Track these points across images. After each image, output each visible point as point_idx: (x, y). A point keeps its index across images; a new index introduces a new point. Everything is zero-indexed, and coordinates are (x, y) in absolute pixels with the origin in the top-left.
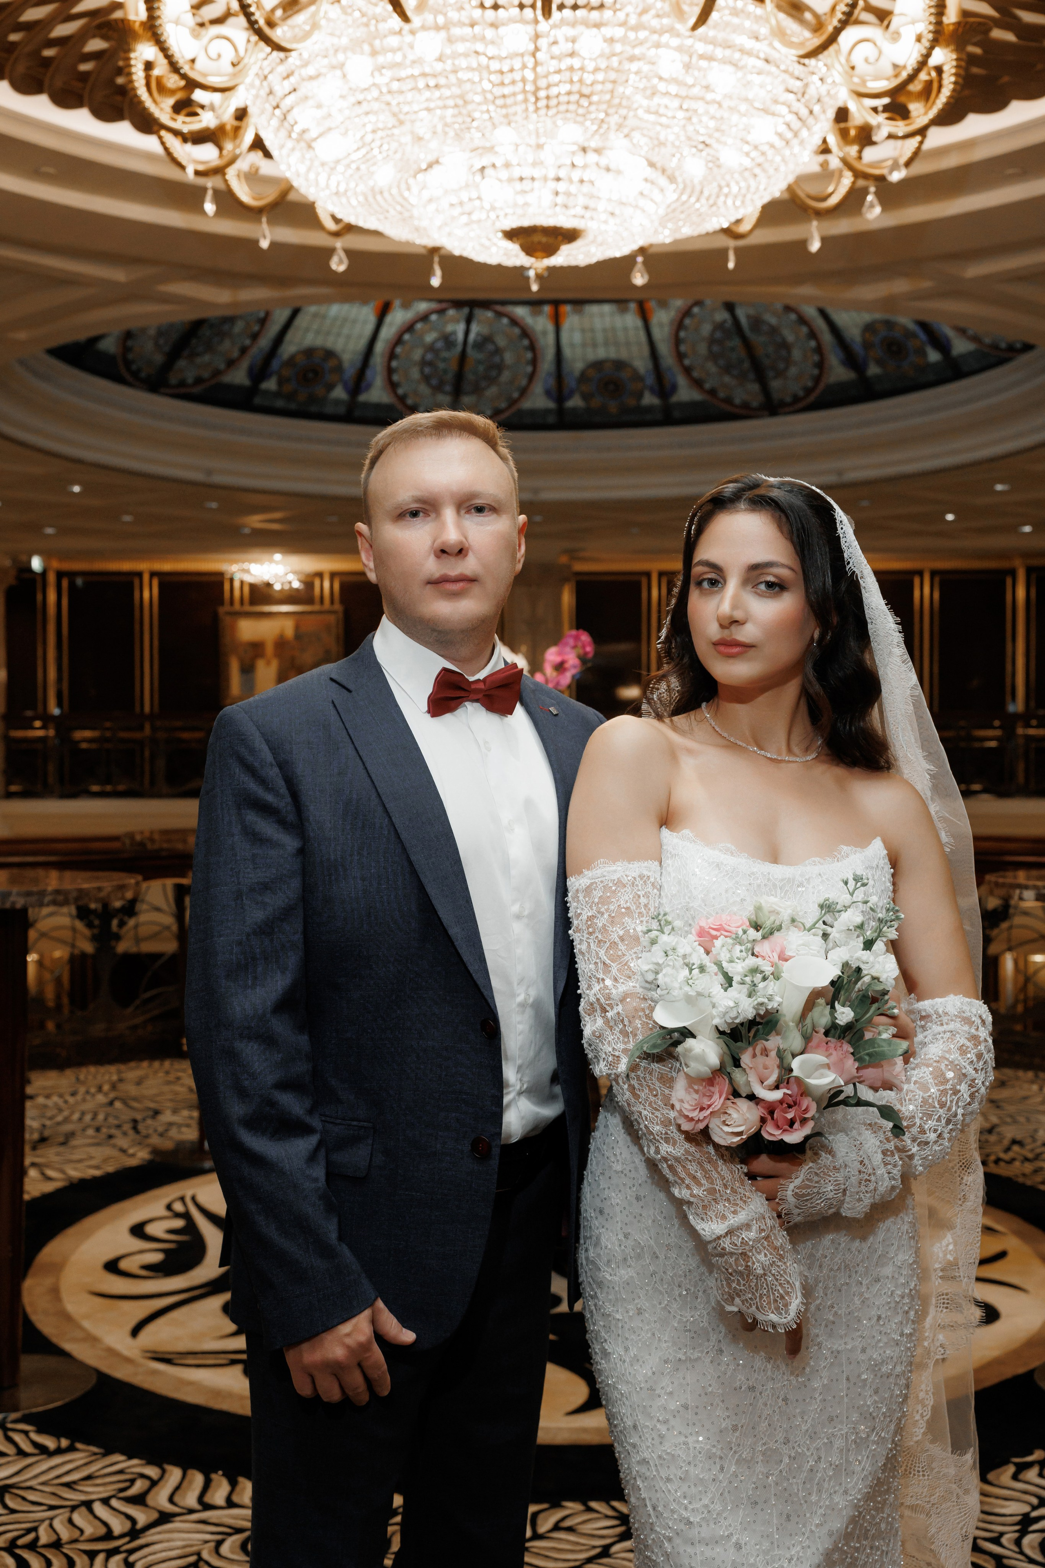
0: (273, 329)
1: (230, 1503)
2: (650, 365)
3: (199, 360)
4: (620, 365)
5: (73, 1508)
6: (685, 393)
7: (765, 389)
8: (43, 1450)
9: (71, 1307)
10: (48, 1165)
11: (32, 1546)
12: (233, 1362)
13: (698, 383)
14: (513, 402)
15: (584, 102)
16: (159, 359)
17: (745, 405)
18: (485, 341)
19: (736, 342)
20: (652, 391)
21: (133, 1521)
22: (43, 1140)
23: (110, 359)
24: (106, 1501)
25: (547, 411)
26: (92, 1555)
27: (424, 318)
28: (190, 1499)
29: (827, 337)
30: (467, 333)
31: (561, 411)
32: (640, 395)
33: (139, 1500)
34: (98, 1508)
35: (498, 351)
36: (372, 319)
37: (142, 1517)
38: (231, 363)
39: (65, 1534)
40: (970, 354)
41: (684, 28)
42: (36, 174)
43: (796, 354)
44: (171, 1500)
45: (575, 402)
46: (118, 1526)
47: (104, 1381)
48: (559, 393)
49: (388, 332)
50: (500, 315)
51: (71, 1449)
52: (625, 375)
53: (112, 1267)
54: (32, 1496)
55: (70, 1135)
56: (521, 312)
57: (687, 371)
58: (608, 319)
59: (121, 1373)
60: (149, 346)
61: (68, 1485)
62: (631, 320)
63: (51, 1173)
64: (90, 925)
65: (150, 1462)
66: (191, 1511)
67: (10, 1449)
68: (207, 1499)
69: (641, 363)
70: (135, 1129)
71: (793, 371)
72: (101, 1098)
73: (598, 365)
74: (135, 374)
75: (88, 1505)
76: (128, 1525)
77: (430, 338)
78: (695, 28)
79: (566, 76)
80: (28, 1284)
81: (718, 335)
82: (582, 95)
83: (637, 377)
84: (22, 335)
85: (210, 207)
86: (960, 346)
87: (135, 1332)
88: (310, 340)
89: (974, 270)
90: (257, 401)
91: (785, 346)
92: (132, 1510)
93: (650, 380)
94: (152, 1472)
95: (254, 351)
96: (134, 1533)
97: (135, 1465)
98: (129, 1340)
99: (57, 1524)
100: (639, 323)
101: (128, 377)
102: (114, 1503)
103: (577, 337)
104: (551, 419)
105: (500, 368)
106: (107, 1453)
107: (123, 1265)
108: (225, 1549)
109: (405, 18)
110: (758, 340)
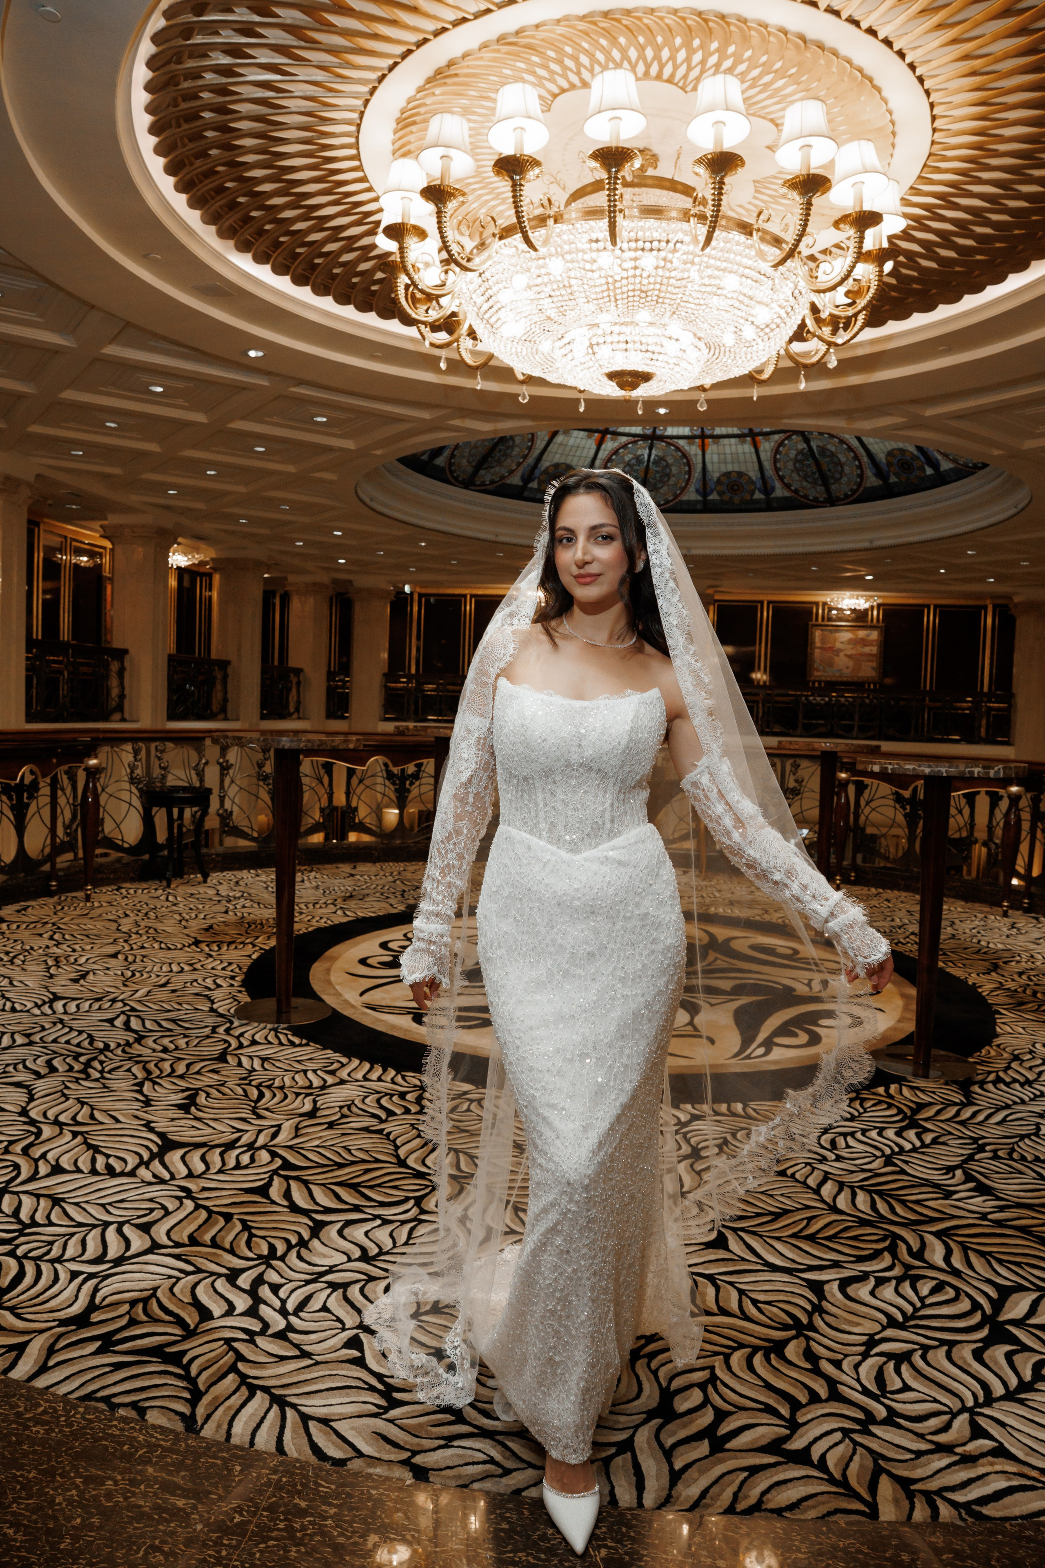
0: (536, 453)
1: (380, 1079)
2: (759, 476)
3: (492, 470)
4: (740, 474)
5: (297, 1072)
6: (780, 492)
7: (828, 490)
8: (292, 1044)
9: (333, 979)
10: (348, 909)
11: (269, 1087)
12: (409, 1013)
13: (787, 486)
14: (676, 496)
15: (643, 295)
16: (470, 470)
17: (816, 499)
18: (660, 460)
19: (811, 461)
20: (760, 491)
21: (325, 1081)
22: (351, 896)
23: (442, 469)
24: (315, 1071)
25: (697, 502)
26: (298, 1095)
27: (625, 446)
28: (359, 1075)
29: (865, 459)
30: (650, 455)
31: (705, 502)
32: (753, 493)
33: (332, 1073)
34: (310, 1075)
35: (668, 465)
36: (594, 447)
37: (330, 1080)
38: (511, 472)
39: (288, 1082)
40: (951, 470)
41: (698, 250)
42: (373, 358)
43: (847, 469)
44: (349, 1075)
45: (714, 496)
46: (316, 1082)
47: (336, 1014)
48: (704, 491)
49: (603, 455)
50: (669, 444)
51: (307, 1045)
52: (743, 481)
53: (363, 962)
54: (278, 1064)
55: (365, 896)
56: (681, 442)
57: (781, 478)
58: (733, 447)
59: (347, 1012)
60: (464, 462)
61: (298, 1061)
62: (748, 448)
63: (348, 913)
64: (394, 784)
65: (344, 1056)
66: (357, 1081)
67: (275, 1041)
68: (368, 1076)
69: (754, 474)
70: (403, 896)
71: (844, 479)
72: (390, 878)
73: (727, 474)
74: (456, 478)
75: (305, 1072)
76: (322, 1083)
77: (627, 459)
78: (703, 249)
79: (631, 280)
80: (316, 965)
81: (799, 457)
82: (642, 291)
83: (751, 481)
84: (379, 452)
85: (443, 366)
86: (946, 465)
87: (362, 994)
88: (557, 459)
89: (930, 412)
90: (526, 494)
91: (840, 464)
92: (326, 1077)
93: (759, 484)
94: (344, 1060)
95: (525, 464)
96: (323, 1087)
97: (337, 1056)
98: (358, 997)
99: (286, 1079)
100: (753, 450)
101: (452, 481)
102: (319, 1072)
103: (715, 458)
104: (699, 507)
105: (669, 476)
106: (325, 1049)
107: (369, 961)
108: (367, 1101)
109: (535, 250)
110: (824, 461)
